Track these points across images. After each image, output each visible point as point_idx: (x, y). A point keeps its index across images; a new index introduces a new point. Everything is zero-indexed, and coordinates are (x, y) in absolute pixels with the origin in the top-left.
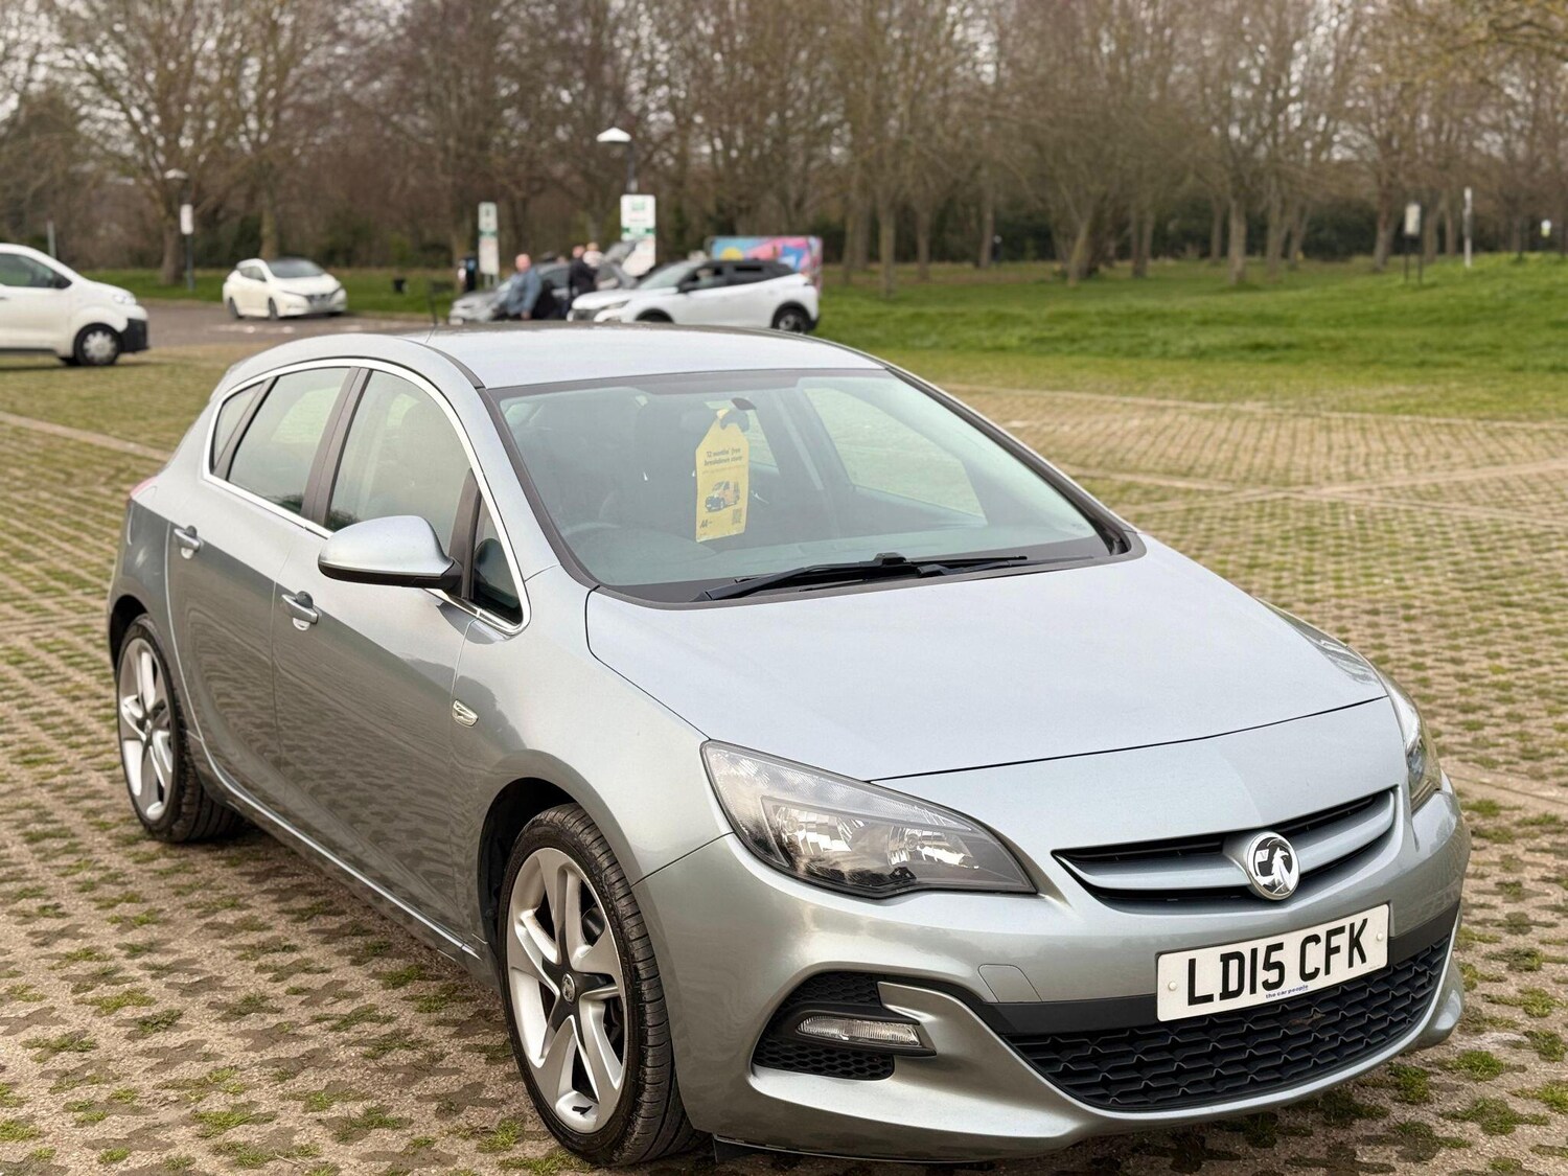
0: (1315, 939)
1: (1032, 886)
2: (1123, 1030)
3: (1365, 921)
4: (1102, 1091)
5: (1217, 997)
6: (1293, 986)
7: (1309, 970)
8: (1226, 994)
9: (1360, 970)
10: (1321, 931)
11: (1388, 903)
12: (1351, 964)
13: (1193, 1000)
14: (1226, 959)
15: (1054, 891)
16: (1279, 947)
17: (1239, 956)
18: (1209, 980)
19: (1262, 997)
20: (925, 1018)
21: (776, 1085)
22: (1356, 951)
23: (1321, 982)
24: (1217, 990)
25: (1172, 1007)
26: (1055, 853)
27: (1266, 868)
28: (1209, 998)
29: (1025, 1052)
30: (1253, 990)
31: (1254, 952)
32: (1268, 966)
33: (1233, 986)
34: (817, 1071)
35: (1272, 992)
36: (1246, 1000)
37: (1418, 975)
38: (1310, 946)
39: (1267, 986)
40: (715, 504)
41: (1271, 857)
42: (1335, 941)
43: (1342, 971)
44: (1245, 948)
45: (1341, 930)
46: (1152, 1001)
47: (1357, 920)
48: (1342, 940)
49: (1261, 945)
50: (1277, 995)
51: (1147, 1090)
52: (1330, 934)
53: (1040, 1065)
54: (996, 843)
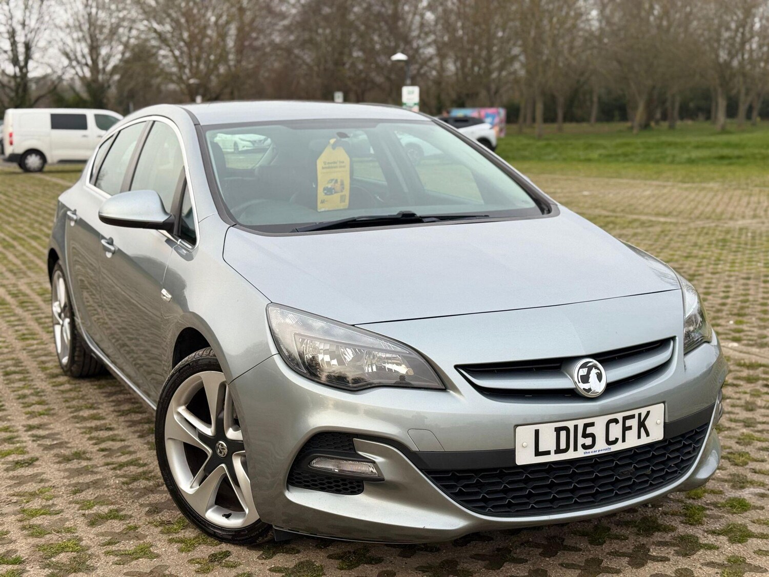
0: (616, 421)
1: (443, 385)
2: (495, 469)
3: (648, 413)
4: (483, 504)
5: (552, 452)
6: (601, 447)
7: (611, 439)
8: (558, 451)
9: (645, 440)
10: (619, 416)
11: (664, 402)
12: (639, 437)
13: (538, 453)
14: (558, 430)
15: (455, 389)
16: (592, 424)
17: (566, 429)
18: (548, 441)
19: (581, 453)
20: (379, 459)
21: (301, 497)
22: (642, 430)
23: (619, 446)
24: (553, 448)
25: (525, 457)
26: (457, 367)
27: (585, 379)
28: (548, 453)
29: (436, 480)
30: (576, 449)
31: (576, 427)
32: (585, 435)
33: (563, 446)
34: (323, 489)
35: (587, 451)
36: (571, 455)
37: (685, 446)
38: (612, 425)
39: (584, 447)
40: (329, 191)
41: (589, 373)
42: (629, 423)
43: (633, 441)
44: (570, 425)
45: (633, 417)
46: (512, 453)
47: (643, 411)
48: (634, 423)
49: (581, 423)
50: (591, 453)
51: (510, 505)
52: (625, 419)
53: (445, 488)
54: (423, 361)
